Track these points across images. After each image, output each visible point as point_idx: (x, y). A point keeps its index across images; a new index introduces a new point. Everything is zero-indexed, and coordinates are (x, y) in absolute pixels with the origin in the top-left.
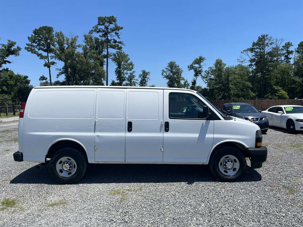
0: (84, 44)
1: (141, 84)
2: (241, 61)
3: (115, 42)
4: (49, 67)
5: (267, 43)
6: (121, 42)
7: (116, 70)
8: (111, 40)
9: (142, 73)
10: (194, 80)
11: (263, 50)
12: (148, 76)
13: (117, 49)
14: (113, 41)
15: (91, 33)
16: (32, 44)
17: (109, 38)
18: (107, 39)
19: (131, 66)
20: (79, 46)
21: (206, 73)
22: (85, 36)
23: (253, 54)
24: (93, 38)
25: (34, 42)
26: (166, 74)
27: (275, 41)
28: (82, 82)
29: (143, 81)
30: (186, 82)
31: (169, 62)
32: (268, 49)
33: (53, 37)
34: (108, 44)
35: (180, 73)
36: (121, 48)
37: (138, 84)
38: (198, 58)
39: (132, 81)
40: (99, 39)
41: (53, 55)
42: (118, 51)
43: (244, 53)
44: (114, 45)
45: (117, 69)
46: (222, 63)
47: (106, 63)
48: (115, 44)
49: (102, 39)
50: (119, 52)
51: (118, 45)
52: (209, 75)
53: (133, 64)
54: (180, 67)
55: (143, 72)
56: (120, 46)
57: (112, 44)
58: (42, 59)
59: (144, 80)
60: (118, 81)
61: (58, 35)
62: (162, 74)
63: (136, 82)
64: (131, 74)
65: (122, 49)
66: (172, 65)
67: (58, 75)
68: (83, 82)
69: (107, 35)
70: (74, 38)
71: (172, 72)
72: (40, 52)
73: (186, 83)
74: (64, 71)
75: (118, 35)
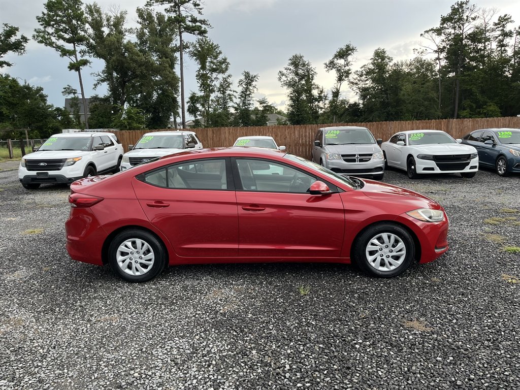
0: (139, 26)
1: (243, 97)
2: (420, 51)
3: (194, 20)
4: (78, 69)
5: (467, 16)
6: (204, 20)
7: (197, 73)
8: (188, 17)
9: (243, 77)
10: (337, 89)
11: (461, 29)
12: (254, 83)
13: (198, 34)
14: (189, 19)
15: (150, 5)
16: (47, 29)
17: (182, 12)
18: (180, 15)
19: (224, 66)
20: (130, 31)
21: (356, 76)
22: (138, 10)
23: (443, 37)
24: (154, 15)
25: (49, 25)
26: (286, 79)
27: (481, 12)
28: (139, 95)
29: (246, 91)
30: (322, 92)
31: (291, 57)
32: (468, 29)
33: (82, 13)
34: (181, 25)
35: (311, 76)
36: (205, 32)
37: (237, 97)
38: (344, 48)
39: (226, 93)
40: (163, 17)
41: (84, 48)
42: (200, 37)
43: (426, 37)
44: (193, 27)
45: (199, 71)
46: (386, 57)
47: (180, 61)
48: (194, 25)
49: (171, 15)
50: (202, 40)
51: (200, 26)
52: (363, 78)
53: (227, 61)
54: (312, 66)
55: (246, 76)
56: (203, 29)
57: (189, 26)
58: (65, 57)
59: (247, 89)
60: (202, 94)
61: (91, 10)
62: (280, 79)
63: (233, 95)
64: (225, 80)
65: (205, 35)
66: (296, 62)
67: (95, 85)
68: (141, 96)
69: (179, 8)
70: (119, 15)
71: (297, 74)
72: (61, 42)
73: (322, 95)
74: (106, 76)
75: (199, 7)
